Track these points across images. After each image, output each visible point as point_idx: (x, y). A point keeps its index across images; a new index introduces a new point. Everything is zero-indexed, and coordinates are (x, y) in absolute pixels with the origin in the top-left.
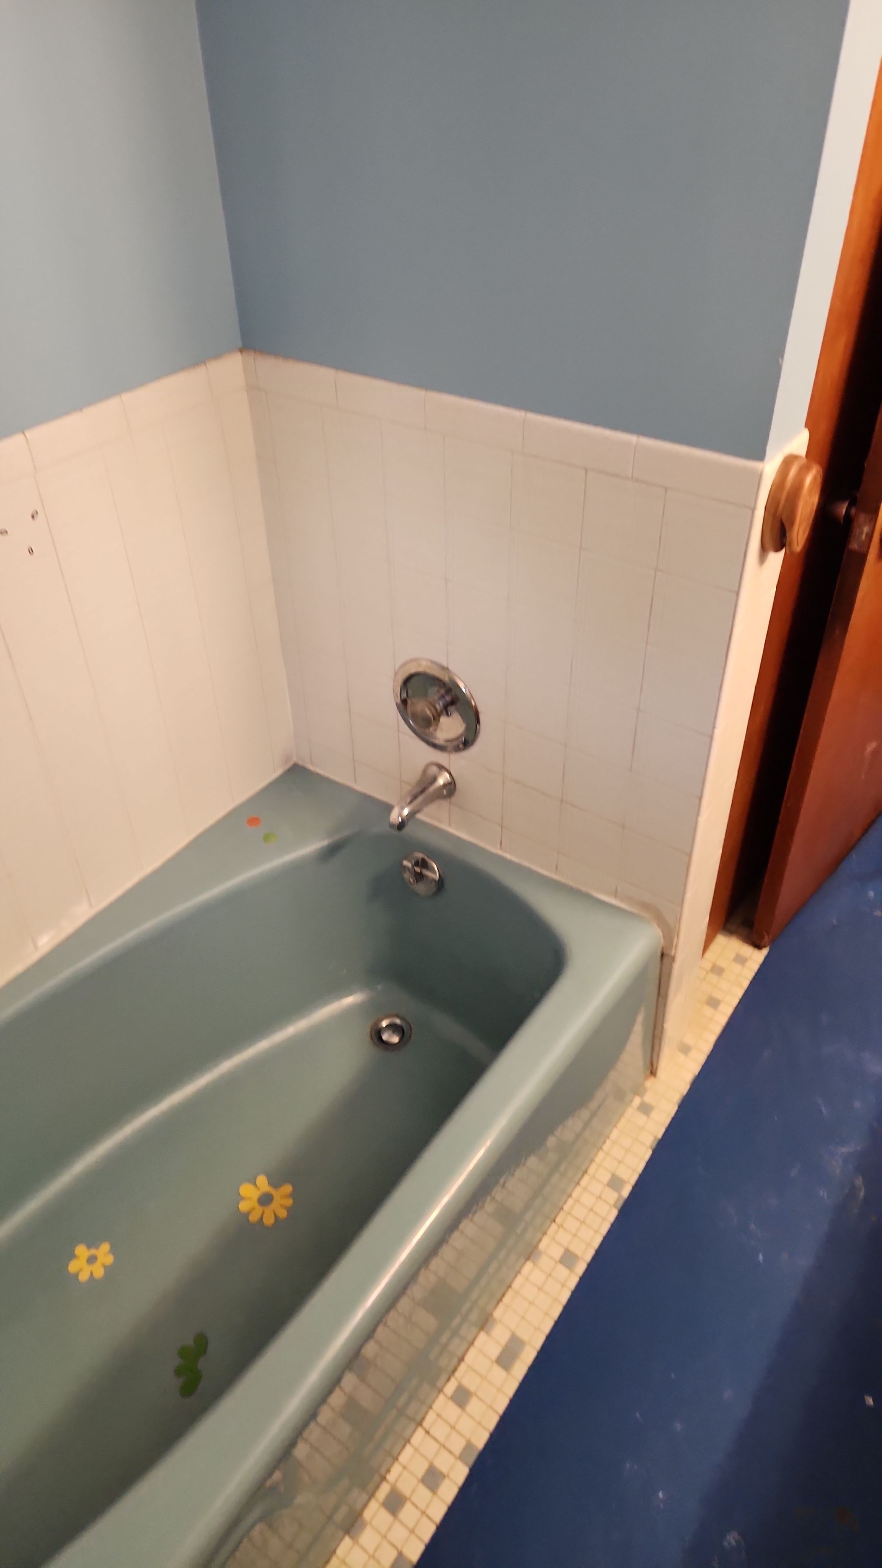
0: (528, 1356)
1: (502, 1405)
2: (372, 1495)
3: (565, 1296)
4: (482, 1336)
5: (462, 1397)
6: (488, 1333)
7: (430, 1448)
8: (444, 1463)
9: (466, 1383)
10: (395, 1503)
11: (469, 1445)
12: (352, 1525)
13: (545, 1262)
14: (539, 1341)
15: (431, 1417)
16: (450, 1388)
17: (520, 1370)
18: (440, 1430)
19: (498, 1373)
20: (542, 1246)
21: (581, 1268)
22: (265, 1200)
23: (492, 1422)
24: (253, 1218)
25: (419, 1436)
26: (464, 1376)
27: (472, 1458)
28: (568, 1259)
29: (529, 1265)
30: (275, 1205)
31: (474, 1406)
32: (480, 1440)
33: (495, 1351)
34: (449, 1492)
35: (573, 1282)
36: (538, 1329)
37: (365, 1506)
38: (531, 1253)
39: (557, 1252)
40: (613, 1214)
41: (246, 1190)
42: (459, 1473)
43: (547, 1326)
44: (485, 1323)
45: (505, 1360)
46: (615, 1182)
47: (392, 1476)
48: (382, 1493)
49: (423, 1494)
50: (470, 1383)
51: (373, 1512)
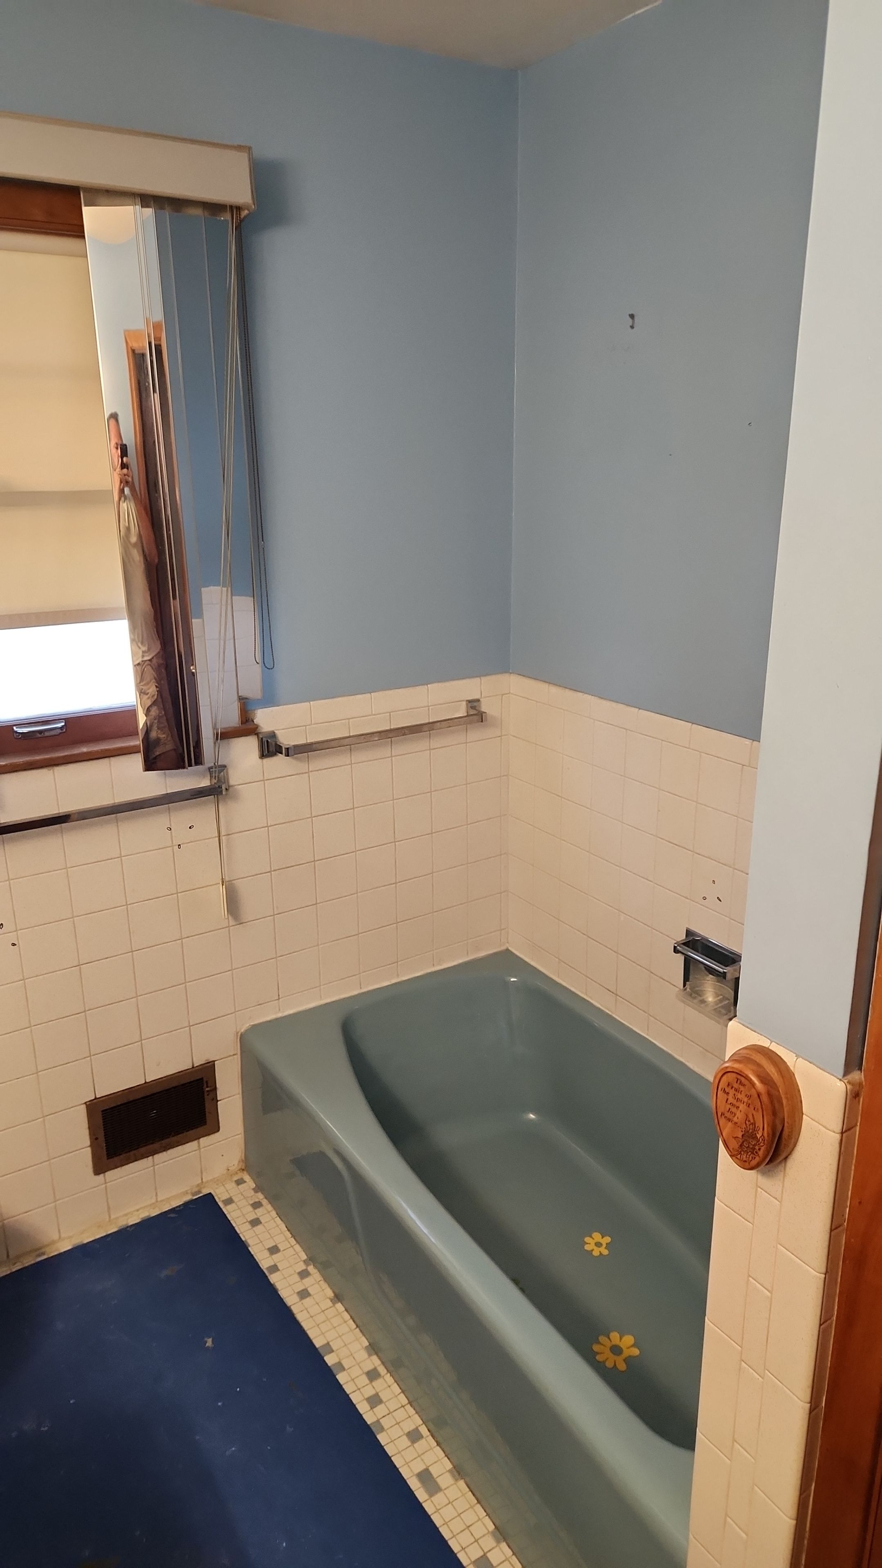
0: (421, 1495)
1: (397, 1461)
2: (384, 1364)
3: (454, 1545)
4: (449, 1466)
5: (414, 1436)
6: (450, 1471)
7: (392, 1405)
8: (380, 1410)
9: (422, 1442)
10: (373, 1375)
11: (382, 1429)
12: (374, 1349)
13: (489, 1542)
14: (428, 1507)
15: (411, 1411)
16: (424, 1430)
17: (414, 1484)
18: (400, 1415)
19: (419, 1467)
20: (504, 1546)
22: (616, 1350)
23: (390, 1450)
24: (602, 1339)
25: (403, 1399)
26: (428, 1442)
27: (375, 1429)
29: (491, 1527)
30: (608, 1353)
31: (405, 1442)
32: (382, 1438)
33: (434, 1471)
34: (363, 1408)
35: (464, 1559)
36: (437, 1510)
37: (380, 1358)
38: (501, 1533)
39: (493, 1558)
41: (629, 1340)
42: (369, 1418)
43: (437, 1519)
44: (458, 1472)
45: (425, 1476)
47: (389, 1378)
48: (382, 1370)
49: (369, 1392)
50: (421, 1445)
51: (375, 1362)
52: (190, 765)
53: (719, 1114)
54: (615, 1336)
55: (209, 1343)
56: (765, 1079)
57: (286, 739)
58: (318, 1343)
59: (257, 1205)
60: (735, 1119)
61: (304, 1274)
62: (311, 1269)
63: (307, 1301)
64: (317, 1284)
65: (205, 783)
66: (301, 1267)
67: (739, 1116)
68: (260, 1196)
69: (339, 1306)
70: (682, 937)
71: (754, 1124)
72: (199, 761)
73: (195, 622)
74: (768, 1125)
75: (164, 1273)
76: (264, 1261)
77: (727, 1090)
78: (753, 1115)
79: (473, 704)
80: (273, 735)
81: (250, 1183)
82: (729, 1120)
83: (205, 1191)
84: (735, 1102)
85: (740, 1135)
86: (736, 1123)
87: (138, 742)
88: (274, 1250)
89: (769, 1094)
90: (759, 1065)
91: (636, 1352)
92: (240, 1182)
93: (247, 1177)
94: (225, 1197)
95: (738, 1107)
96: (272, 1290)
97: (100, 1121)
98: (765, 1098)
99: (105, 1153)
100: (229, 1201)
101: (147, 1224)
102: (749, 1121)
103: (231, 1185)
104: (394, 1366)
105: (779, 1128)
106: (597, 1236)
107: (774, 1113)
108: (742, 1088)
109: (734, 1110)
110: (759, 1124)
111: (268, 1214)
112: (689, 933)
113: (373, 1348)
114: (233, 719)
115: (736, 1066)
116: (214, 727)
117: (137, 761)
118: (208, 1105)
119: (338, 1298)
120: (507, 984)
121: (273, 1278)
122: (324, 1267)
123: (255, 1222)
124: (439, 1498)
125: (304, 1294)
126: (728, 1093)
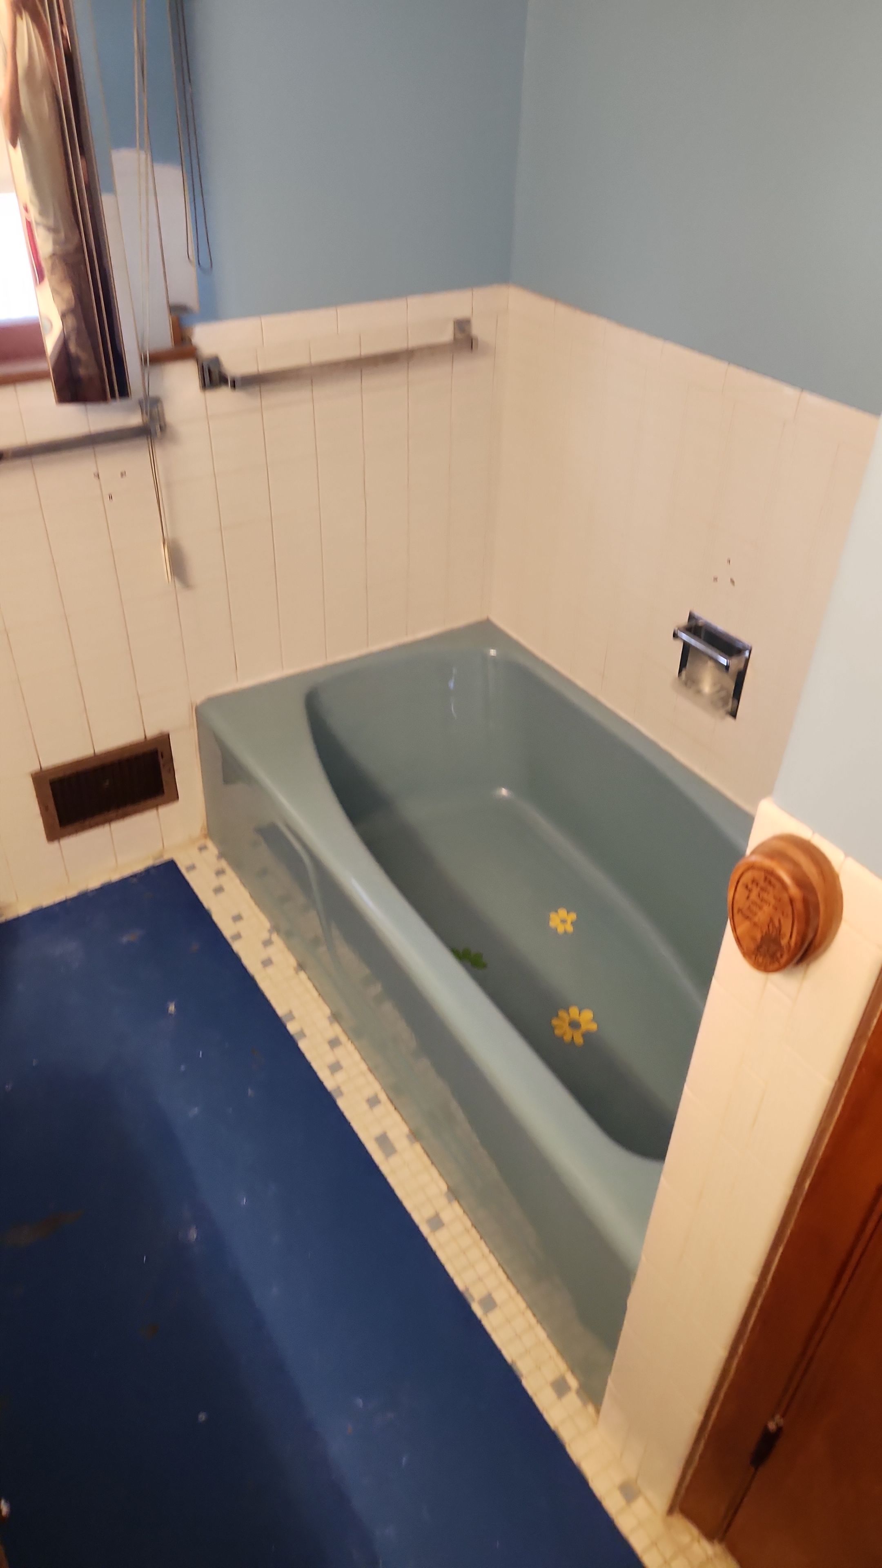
0: (378, 1157)
1: (357, 1126)
2: (344, 1031)
3: (408, 1205)
4: (406, 1130)
5: (373, 1102)
6: (407, 1134)
7: (353, 1072)
8: (340, 1077)
9: (381, 1107)
10: (334, 1043)
11: (342, 1095)
13: (441, 1202)
14: (385, 1168)
15: (371, 1078)
16: (383, 1097)
17: (372, 1147)
18: (360, 1081)
19: (377, 1131)
20: (456, 1205)
21: (425, 1229)
22: (575, 1025)
23: (349, 1114)
24: (561, 1013)
25: (364, 1066)
26: (386, 1106)
27: (334, 1094)
28: (436, 1222)
29: (444, 1187)
30: (566, 1026)
31: (364, 1107)
32: (341, 1103)
33: (391, 1135)
34: (324, 1075)
35: (417, 1217)
36: (393, 1171)
37: (341, 1027)
38: (454, 1194)
39: (445, 1216)
40: (460, 1284)
41: (588, 1015)
42: (329, 1083)
43: (392, 1180)
44: (415, 1135)
45: (383, 1141)
46: (489, 1303)
47: (350, 1047)
48: (343, 1038)
49: (330, 1058)
50: (379, 1110)
51: (336, 1030)
52: (113, 396)
53: (735, 911)
54: (574, 1011)
55: (172, 1008)
56: (802, 882)
57: (233, 367)
58: (280, 1011)
59: (220, 873)
60: (756, 919)
61: (267, 943)
62: (275, 937)
63: (270, 970)
64: (280, 952)
65: (135, 420)
66: (265, 935)
67: (762, 916)
68: (224, 864)
69: (303, 975)
70: (684, 621)
71: (780, 930)
72: (124, 391)
73: (106, 201)
74: (798, 933)
75: (125, 939)
76: (227, 929)
77: (750, 886)
78: (780, 921)
79: (462, 326)
80: (216, 361)
81: (213, 850)
82: (747, 918)
83: (167, 857)
84: (759, 902)
85: (759, 936)
86: (755, 924)
87: (47, 365)
88: (238, 918)
89: (805, 901)
90: (796, 864)
91: (594, 1027)
92: (202, 848)
93: (210, 844)
94: (188, 863)
95: (761, 908)
96: (235, 959)
97: (49, 792)
98: (799, 906)
99: (57, 821)
100: (192, 868)
101: (107, 890)
102: (774, 925)
103: (194, 851)
104: (356, 1034)
105: (810, 936)
106: (562, 913)
107: (807, 921)
108: (770, 889)
109: (754, 908)
110: (786, 929)
111: (232, 881)
112: (691, 617)
113: (335, 1017)
114: (164, 340)
115: (768, 863)
116: (141, 348)
117: (46, 391)
118: (165, 776)
119: (301, 966)
120: (485, 657)
121: (237, 946)
122: (288, 936)
123: (219, 890)
124: (394, 1160)
125: (267, 963)
126: (750, 891)
